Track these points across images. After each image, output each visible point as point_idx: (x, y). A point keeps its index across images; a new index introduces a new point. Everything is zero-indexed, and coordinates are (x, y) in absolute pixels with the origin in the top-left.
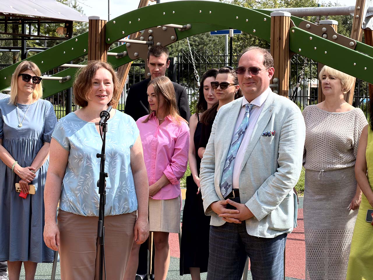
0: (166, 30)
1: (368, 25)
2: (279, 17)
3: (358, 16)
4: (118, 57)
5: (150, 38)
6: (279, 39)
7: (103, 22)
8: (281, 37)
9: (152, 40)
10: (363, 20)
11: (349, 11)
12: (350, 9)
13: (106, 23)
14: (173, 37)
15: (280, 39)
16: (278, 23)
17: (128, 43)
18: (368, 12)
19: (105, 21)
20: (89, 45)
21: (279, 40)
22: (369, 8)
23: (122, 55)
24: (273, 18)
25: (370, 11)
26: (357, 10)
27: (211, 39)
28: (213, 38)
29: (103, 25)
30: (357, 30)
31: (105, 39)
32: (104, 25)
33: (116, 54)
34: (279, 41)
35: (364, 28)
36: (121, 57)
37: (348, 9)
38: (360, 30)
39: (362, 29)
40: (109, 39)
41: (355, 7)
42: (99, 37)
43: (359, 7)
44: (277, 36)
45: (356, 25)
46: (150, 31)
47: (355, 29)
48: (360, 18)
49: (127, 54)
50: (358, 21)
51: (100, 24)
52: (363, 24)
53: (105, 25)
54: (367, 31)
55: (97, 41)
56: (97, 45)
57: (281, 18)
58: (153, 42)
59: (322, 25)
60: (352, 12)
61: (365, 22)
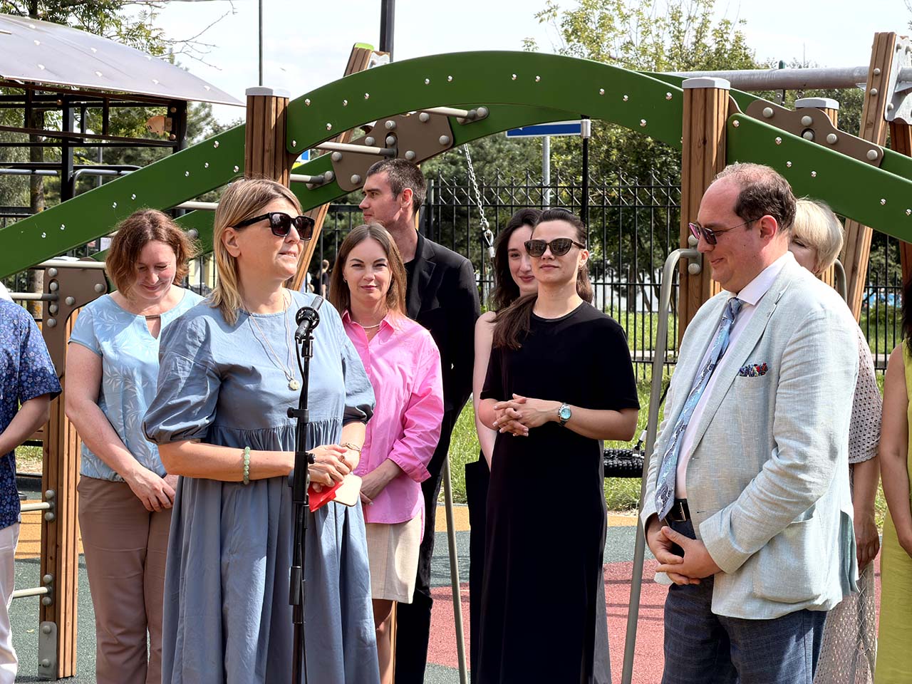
0: (426, 122)
1: (901, 112)
2: (703, 90)
3: (875, 90)
4: (312, 185)
5: (390, 139)
6: (702, 142)
7: (281, 101)
8: (707, 138)
9: (393, 145)
10: (888, 101)
11: (853, 77)
12: (856, 74)
13: (287, 105)
14: (443, 138)
15: (705, 142)
16: (701, 102)
17: (335, 153)
18: (899, 81)
19: (285, 98)
20: (247, 156)
21: (702, 145)
22: (903, 72)
23: (321, 182)
24: (689, 92)
25: (903, 78)
26: (874, 75)
27: (502, 146)
28: (507, 146)
29: (281, 108)
30: (872, 125)
31: (286, 142)
32: (284, 110)
33: (308, 178)
34: (702, 147)
35: (892, 120)
36: (318, 186)
37: (852, 74)
38: (882, 123)
39: (886, 121)
40: (294, 142)
41: (868, 70)
42: (270, 137)
43: (878, 70)
44: (698, 135)
45: (872, 113)
46: (390, 123)
47: (868, 122)
48: (880, 97)
49: (334, 179)
50: (876, 103)
51: (274, 106)
52: (888, 110)
53: (285, 108)
54: (898, 127)
55: (267, 147)
56: (267, 155)
57: (707, 92)
58: (395, 150)
59: (802, 111)
60: (862, 80)
61: (892, 106)
